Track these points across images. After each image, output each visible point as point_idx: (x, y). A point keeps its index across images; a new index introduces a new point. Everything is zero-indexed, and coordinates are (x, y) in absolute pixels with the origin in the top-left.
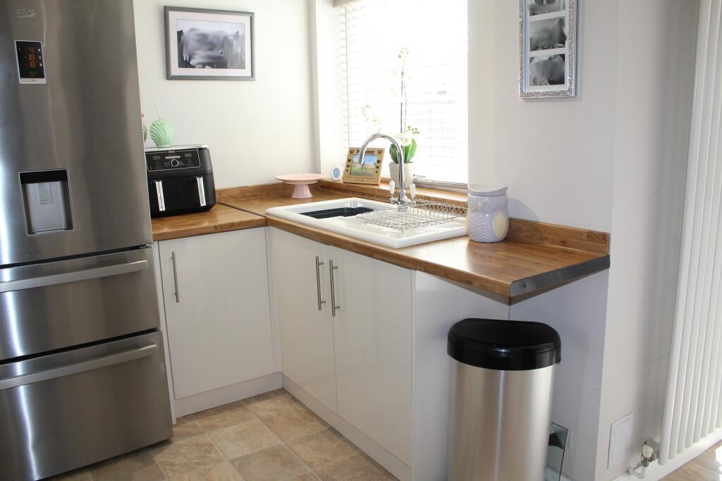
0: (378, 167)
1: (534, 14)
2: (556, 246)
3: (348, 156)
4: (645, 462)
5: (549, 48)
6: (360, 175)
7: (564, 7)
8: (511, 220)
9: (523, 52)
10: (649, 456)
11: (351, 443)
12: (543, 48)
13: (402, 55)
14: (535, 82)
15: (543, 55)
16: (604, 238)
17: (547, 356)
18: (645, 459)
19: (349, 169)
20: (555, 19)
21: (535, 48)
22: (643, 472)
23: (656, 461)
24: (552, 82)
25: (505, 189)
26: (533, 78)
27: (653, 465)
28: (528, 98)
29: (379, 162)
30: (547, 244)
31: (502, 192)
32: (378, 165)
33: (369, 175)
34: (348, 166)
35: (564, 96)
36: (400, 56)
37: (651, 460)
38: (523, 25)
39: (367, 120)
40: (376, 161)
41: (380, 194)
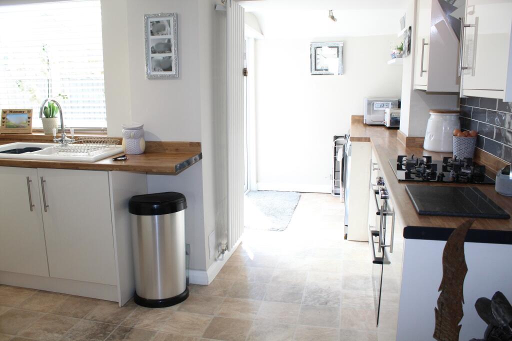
0: (29, 122)
1: (153, 35)
2: (173, 152)
3: (2, 115)
4: (223, 252)
5: (162, 53)
6: (14, 127)
7: (170, 34)
8: (147, 142)
9: (147, 54)
10: (224, 248)
11: (61, 294)
12: (159, 53)
13: (44, 48)
14: (155, 70)
15: (159, 56)
16: (198, 145)
17: (182, 205)
18: (223, 250)
19: (4, 124)
20: (166, 39)
21: (154, 52)
22: (223, 257)
23: (227, 251)
24: (165, 70)
25: (143, 126)
26: (154, 68)
27: (226, 252)
28: (151, 77)
29: (29, 118)
30: (167, 152)
31: (141, 128)
32: (29, 120)
33: (23, 127)
34: (3, 122)
35: (173, 77)
36: (44, 49)
37: (225, 250)
38: (147, 40)
39: (23, 90)
40: (27, 118)
41: (37, 139)
